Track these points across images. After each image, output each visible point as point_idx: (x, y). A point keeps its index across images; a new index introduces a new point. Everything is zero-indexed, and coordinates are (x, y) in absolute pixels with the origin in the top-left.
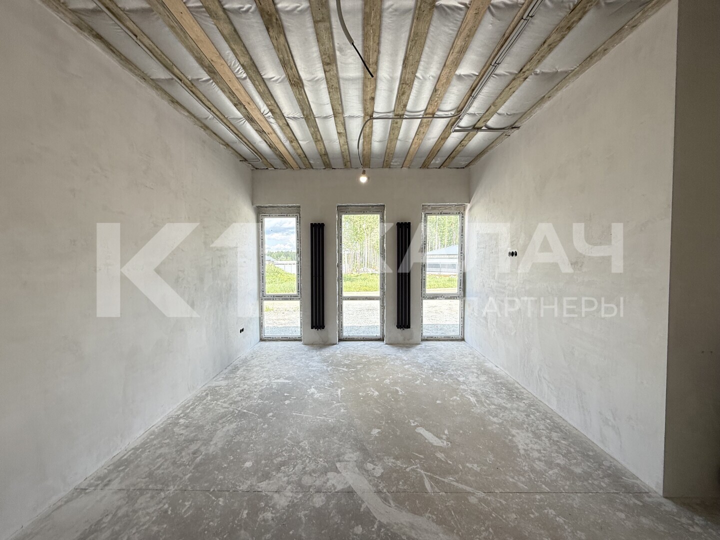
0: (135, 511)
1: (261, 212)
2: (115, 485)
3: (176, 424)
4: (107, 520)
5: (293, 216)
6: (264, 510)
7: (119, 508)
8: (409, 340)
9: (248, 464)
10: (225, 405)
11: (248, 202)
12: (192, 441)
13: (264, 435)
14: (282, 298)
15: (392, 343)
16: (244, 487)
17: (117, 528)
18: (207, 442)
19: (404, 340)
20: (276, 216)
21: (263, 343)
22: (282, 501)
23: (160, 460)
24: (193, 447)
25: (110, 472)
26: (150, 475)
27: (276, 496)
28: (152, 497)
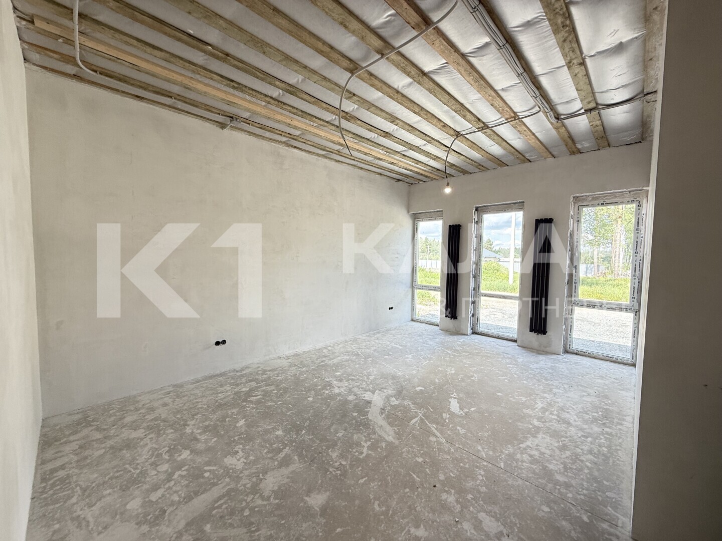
0: (288, 370)
1: (416, 218)
2: (289, 360)
3: (326, 348)
4: (280, 369)
5: (440, 219)
6: (327, 390)
7: (285, 367)
8: (546, 347)
9: (338, 373)
10: (354, 348)
11: (404, 212)
12: (325, 356)
13: (357, 366)
14: (429, 288)
15: (525, 346)
16: (328, 380)
17: (280, 372)
18: (330, 360)
19: (540, 346)
20: (427, 220)
21: (413, 323)
22: (337, 391)
23: (309, 359)
24: (324, 359)
25: (292, 356)
26: (302, 362)
27: (336, 388)
28: (296, 369)
